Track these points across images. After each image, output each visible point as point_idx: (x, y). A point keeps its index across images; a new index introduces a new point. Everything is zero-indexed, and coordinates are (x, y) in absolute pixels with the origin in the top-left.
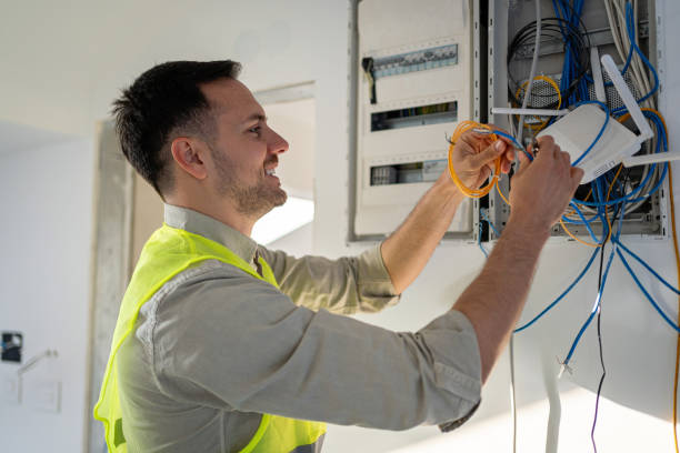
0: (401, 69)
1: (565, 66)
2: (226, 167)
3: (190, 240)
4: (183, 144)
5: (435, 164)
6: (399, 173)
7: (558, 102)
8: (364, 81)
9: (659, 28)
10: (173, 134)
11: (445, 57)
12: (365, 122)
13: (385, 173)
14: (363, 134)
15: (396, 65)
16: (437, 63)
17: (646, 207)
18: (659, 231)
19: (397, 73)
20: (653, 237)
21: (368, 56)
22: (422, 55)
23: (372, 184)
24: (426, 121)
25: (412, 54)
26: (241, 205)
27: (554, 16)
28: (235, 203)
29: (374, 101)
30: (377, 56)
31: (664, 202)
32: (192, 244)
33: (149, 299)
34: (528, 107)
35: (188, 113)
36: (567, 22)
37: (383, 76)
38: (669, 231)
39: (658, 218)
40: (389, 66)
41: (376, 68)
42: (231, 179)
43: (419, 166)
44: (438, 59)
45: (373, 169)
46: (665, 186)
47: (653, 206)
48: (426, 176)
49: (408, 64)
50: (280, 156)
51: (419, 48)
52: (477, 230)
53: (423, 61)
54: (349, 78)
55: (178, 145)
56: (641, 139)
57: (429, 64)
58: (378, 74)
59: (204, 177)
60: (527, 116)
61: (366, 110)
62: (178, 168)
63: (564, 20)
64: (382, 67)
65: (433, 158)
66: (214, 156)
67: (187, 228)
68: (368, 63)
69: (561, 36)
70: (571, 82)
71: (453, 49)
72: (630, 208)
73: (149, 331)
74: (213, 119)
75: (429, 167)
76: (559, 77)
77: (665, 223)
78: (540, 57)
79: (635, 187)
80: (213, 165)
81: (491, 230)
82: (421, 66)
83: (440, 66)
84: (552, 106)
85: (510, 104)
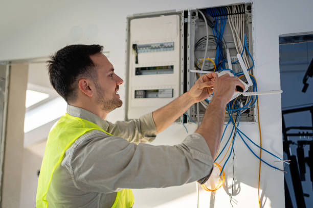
0: (149, 50)
1: (217, 54)
2: (101, 91)
3: (82, 122)
4: (83, 82)
5: (164, 90)
6: (146, 94)
7: (214, 68)
8: (132, 53)
9: (254, 44)
10: (79, 77)
11: (168, 47)
12: (132, 71)
13: (141, 93)
14: (132, 76)
15: (148, 48)
16: (165, 49)
17: (248, 111)
18: (253, 120)
19: (147, 52)
20: (251, 123)
21: (134, 43)
22: (159, 45)
23: (135, 97)
24: (159, 72)
25: (155, 44)
26: (105, 107)
27: (213, 35)
28: (102, 106)
29: (137, 62)
30: (139, 44)
31: (255, 110)
32: (84, 124)
33: (70, 147)
34: (204, 70)
35: (86, 69)
36: (218, 38)
37: (141, 52)
38: (257, 121)
39: (252, 115)
40: (144, 48)
41: (138, 48)
42: (102, 97)
43: (157, 91)
44: (165, 47)
45: (136, 91)
46: (256, 104)
47: (251, 111)
48: (159, 95)
49: (152, 48)
50: (120, 86)
51: (157, 42)
52: (182, 119)
53: (159, 48)
54: (126, 52)
55: (81, 82)
56: (249, 86)
57: (162, 49)
58: (139, 51)
59: (91, 96)
60: (203, 74)
61: (133, 66)
62: (80, 91)
63: (216, 37)
64: (141, 49)
65: (163, 88)
66: (96, 87)
67: (81, 117)
68: (135, 46)
69: (215, 43)
70: (219, 62)
71: (172, 44)
72: (243, 111)
73: (70, 161)
74: (96, 71)
75: (161, 92)
76: (214, 59)
77: (256, 118)
78: (208, 50)
79: (244, 104)
80: (96, 91)
81: (188, 119)
82: (159, 50)
83: (167, 50)
84: (212, 70)
85: (195, 68)
